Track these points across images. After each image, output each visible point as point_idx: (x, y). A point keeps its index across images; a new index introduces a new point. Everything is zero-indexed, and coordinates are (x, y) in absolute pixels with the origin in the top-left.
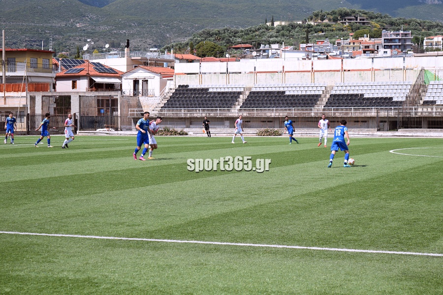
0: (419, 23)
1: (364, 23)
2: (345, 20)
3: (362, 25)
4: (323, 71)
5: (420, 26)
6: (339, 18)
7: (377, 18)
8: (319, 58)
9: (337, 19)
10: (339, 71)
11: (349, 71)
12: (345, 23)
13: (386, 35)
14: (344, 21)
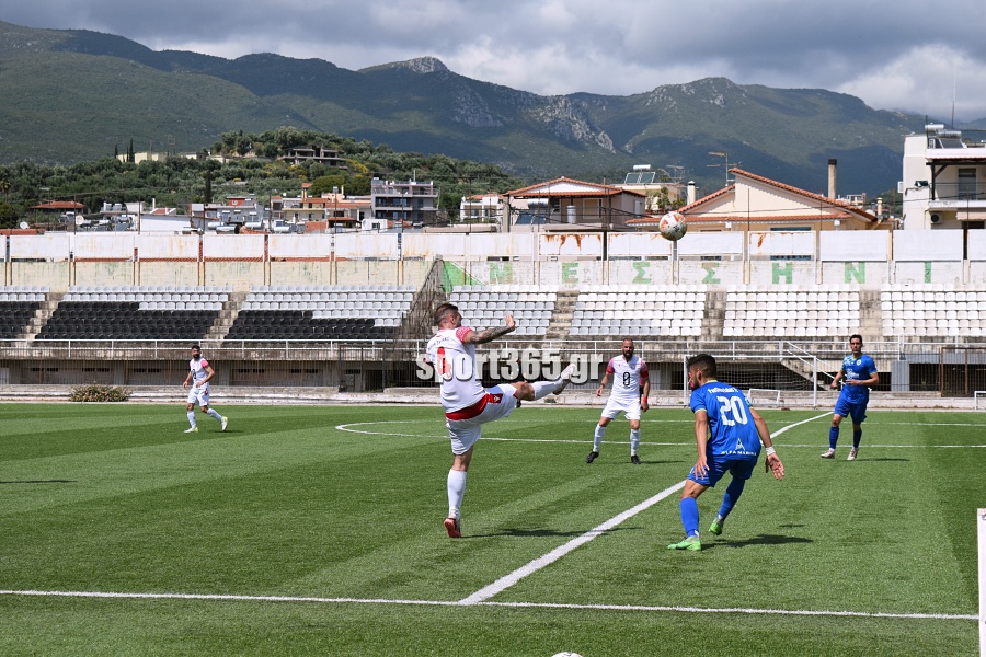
0: (451, 166)
1: (333, 163)
2: (293, 154)
3: (329, 166)
4: (224, 260)
5: (455, 171)
6: (279, 149)
7: (361, 151)
8: (219, 232)
9: (276, 151)
10: (259, 260)
11: (284, 260)
12: (293, 161)
13: (379, 189)
14: (289, 156)
